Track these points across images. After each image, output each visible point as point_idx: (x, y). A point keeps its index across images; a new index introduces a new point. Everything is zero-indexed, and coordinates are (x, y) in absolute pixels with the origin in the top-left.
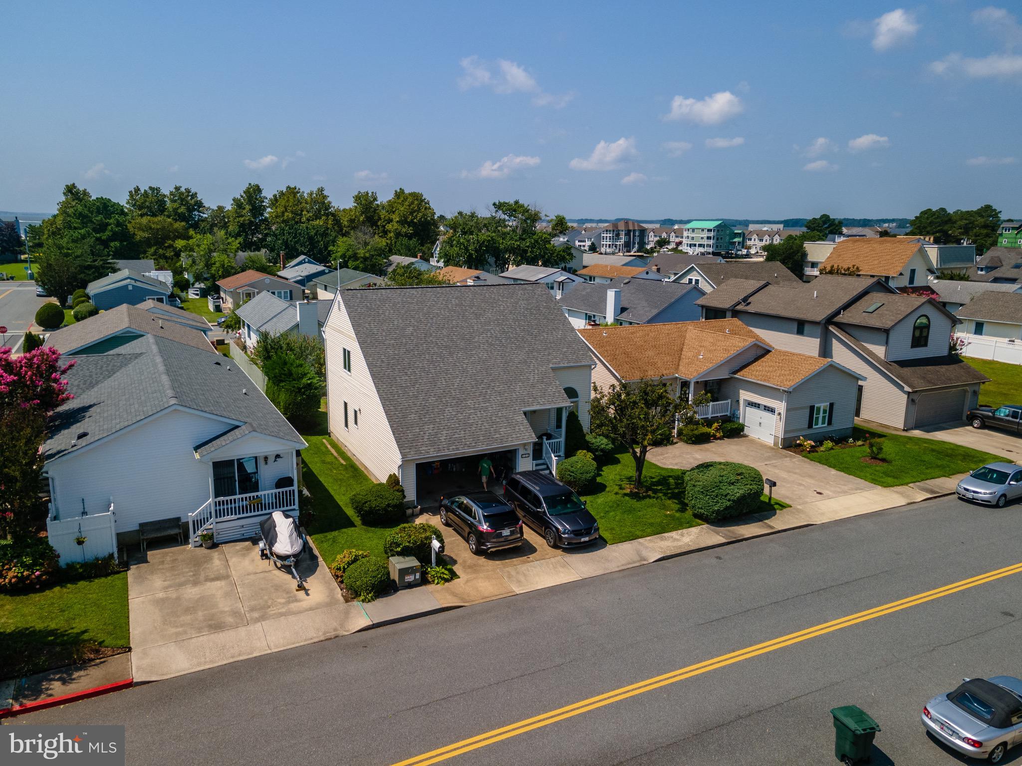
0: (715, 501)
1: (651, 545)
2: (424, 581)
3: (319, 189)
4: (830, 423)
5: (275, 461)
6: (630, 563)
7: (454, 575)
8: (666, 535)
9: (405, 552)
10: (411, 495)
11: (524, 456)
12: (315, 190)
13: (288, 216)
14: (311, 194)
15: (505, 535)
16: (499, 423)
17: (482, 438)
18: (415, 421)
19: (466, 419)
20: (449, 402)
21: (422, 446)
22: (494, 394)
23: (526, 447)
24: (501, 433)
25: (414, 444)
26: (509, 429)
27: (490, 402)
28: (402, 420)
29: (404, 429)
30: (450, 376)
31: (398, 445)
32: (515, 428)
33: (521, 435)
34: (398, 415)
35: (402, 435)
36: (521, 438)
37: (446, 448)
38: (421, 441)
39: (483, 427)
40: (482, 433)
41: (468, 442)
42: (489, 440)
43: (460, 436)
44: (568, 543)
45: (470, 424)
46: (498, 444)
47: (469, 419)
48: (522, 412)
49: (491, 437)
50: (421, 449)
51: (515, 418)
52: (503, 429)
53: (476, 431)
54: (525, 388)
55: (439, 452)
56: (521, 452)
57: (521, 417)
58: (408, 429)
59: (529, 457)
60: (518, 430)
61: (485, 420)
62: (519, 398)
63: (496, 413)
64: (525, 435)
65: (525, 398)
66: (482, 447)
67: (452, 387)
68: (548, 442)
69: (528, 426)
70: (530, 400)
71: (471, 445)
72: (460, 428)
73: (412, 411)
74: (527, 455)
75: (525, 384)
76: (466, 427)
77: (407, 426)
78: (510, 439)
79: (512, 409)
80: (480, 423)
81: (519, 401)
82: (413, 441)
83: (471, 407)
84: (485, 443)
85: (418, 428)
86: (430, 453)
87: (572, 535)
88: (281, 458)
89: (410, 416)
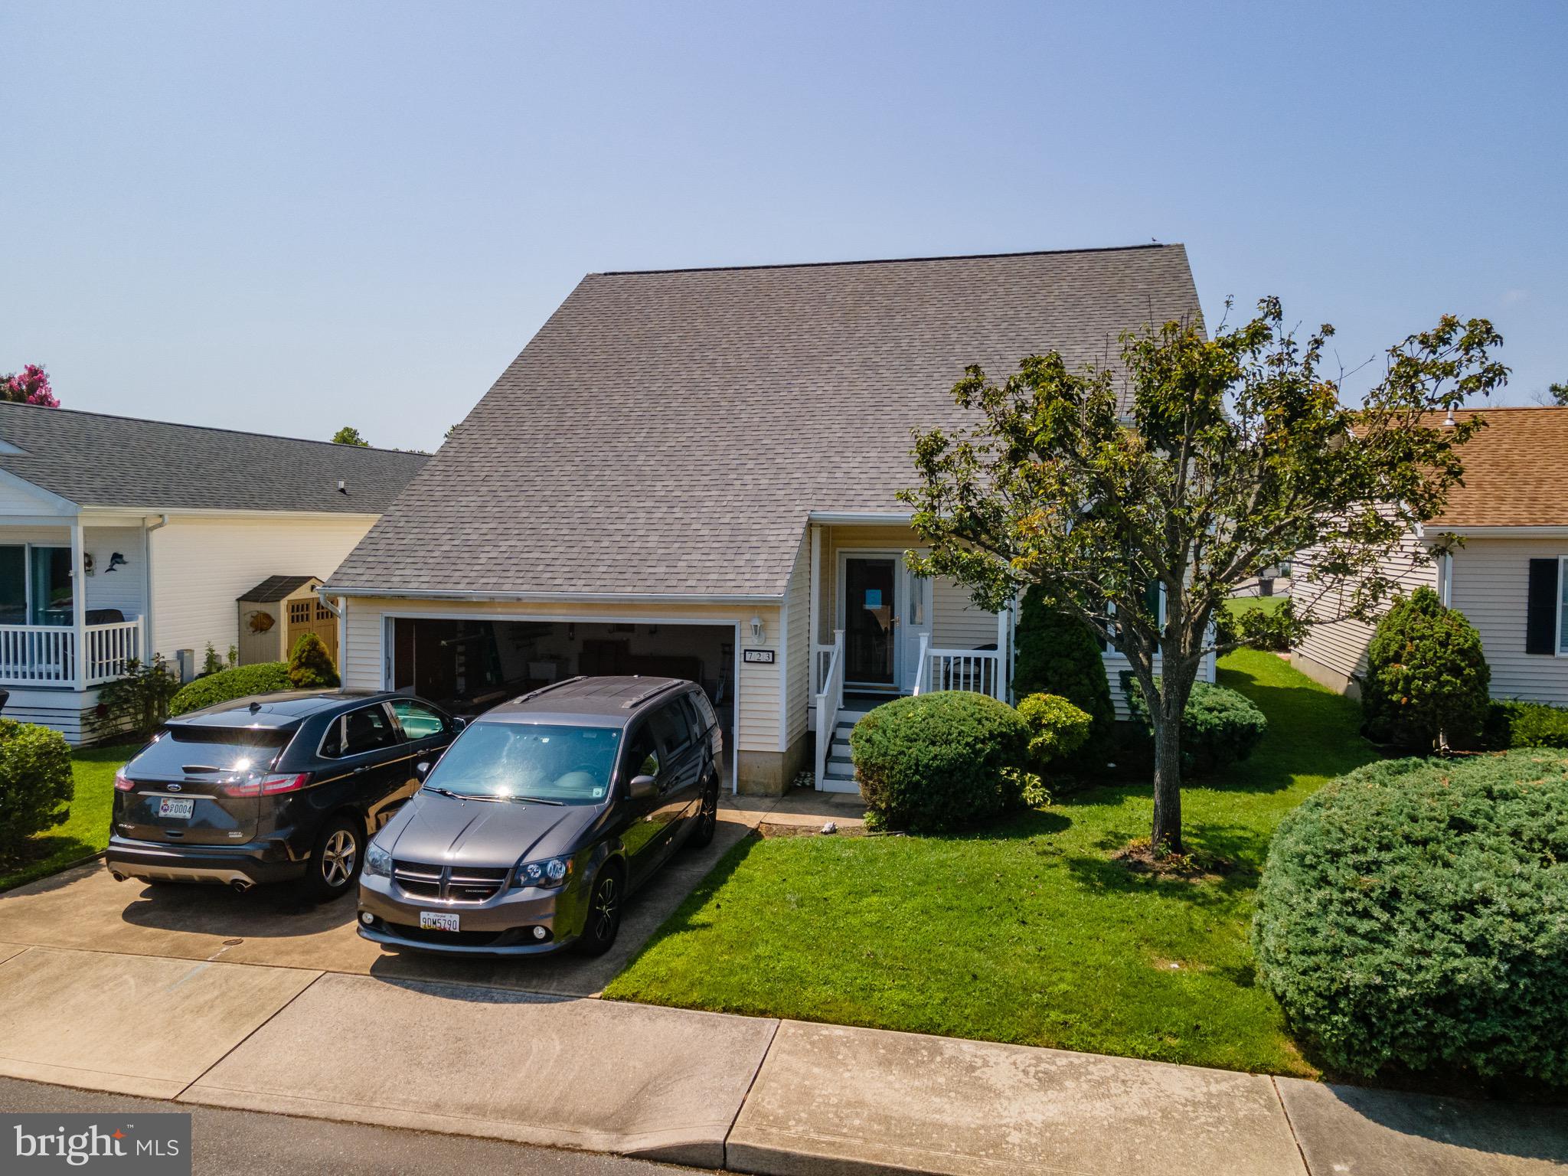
5: (111, 569)
15: (171, 814)
16: (698, 539)
17: (604, 569)
18: (462, 509)
19: (609, 521)
20: (606, 478)
21: (409, 566)
22: (761, 472)
23: (756, 622)
24: (680, 564)
25: (394, 560)
26: (719, 556)
27: (727, 487)
28: (433, 504)
29: (411, 525)
30: (673, 426)
31: (351, 555)
32: (738, 557)
33: (740, 577)
34: (437, 494)
35: (388, 535)
36: (733, 584)
37: (467, 580)
38: (422, 554)
39: (637, 544)
40: (619, 557)
41: (549, 575)
42: (620, 577)
43: (543, 556)
44: (375, 917)
45: (605, 532)
46: (636, 589)
47: (619, 521)
48: (806, 519)
49: (635, 570)
50: (398, 572)
51: (767, 532)
52: (696, 556)
53: (604, 551)
54: (878, 465)
55: (440, 586)
56: (744, 640)
57: (788, 531)
58: (421, 525)
59: (773, 662)
60: (742, 563)
61: (666, 527)
62: (831, 486)
63: (717, 515)
64: (754, 577)
65: (855, 487)
66: (581, 590)
67: (652, 449)
68: (943, 653)
69: (787, 557)
70: (866, 492)
71: (550, 582)
72: (566, 538)
73: (482, 489)
74: (764, 657)
75: (889, 454)
76: (586, 538)
77: (426, 520)
78: (689, 583)
79: (783, 509)
80: (642, 533)
81: (824, 491)
82: (400, 554)
83: (656, 494)
84: (599, 583)
85: (451, 525)
86: (410, 585)
87: (388, 880)
88: (125, 563)
89: (460, 499)
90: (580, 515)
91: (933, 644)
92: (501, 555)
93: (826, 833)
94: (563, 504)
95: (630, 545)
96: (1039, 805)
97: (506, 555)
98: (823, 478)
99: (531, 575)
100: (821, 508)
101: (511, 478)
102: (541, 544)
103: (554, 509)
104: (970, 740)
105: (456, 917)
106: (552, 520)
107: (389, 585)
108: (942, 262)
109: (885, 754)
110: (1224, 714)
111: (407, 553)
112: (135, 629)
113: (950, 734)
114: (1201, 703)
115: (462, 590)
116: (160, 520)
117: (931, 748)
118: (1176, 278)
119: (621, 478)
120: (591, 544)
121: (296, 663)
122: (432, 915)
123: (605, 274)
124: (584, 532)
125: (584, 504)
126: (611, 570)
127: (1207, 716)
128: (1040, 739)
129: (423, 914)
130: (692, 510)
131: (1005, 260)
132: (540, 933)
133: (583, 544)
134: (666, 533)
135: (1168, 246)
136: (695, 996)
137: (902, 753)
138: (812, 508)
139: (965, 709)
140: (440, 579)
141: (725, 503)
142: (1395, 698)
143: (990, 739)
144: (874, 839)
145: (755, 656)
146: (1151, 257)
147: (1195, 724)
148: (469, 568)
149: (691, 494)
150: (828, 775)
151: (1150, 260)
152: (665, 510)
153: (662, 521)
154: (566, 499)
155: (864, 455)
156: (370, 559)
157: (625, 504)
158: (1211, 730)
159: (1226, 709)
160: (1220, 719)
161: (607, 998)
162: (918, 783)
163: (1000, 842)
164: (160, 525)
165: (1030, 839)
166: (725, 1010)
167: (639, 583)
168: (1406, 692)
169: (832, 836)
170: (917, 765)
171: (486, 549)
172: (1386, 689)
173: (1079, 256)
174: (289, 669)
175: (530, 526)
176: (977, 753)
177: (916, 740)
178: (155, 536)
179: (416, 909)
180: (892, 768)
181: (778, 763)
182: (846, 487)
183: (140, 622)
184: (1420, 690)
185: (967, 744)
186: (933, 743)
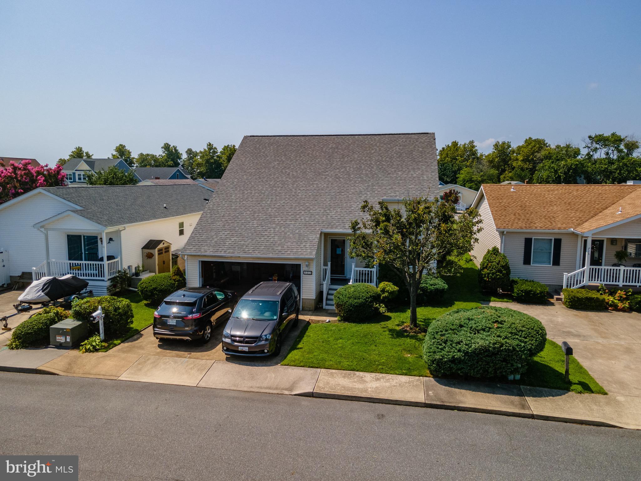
3: (470, 142)
12: (467, 142)
14: (465, 144)
15: (170, 323)
16: (290, 238)
17: (263, 248)
18: (218, 227)
19: (263, 231)
20: (260, 216)
21: (205, 246)
22: (306, 215)
23: (307, 263)
24: (285, 246)
25: (201, 244)
26: (295, 244)
27: (296, 221)
28: (209, 224)
29: (203, 232)
30: (279, 198)
31: (187, 242)
32: (301, 244)
33: (302, 251)
34: (209, 221)
35: (197, 235)
36: (300, 253)
37: (224, 251)
38: (209, 242)
39: (272, 240)
40: (267, 244)
41: (247, 249)
42: (268, 250)
43: (245, 243)
44: (227, 348)
45: (262, 235)
46: (273, 254)
47: (265, 231)
48: (320, 232)
49: (272, 248)
50: (203, 248)
51: (309, 236)
52: (289, 244)
53: (262, 241)
54: (340, 214)
55: (216, 252)
56: (303, 268)
57: (315, 236)
58: (207, 232)
59: (311, 274)
60: (303, 246)
61: (280, 234)
62: (327, 221)
63: (294, 230)
64: (306, 251)
65: (334, 221)
66: (257, 254)
67: (273, 206)
68: (358, 269)
69: (315, 244)
70: (337, 223)
71: (248, 252)
72: (251, 237)
73: (223, 219)
74: (309, 273)
75: (343, 210)
76: (256, 237)
77: (208, 230)
78: (288, 253)
79: (313, 228)
80: (273, 236)
81: (325, 223)
82: (202, 242)
83: (276, 222)
84: (262, 252)
85: (215, 232)
86: (207, 252)
87: (230, 340)
88: (113, 241)
89: (217, 223)
90: (254, 229)
91: (356, 266)
92: (232, 243)
93: (327, 322)
94: (248, 225)
95: (270, 240)
96: (384, 313)
97: (234, 243)
98: (324, 218)
99: (242, 249)
100: (324, 228)
101: (231, 216)
102: (244, 239)
103: (246, 227)
104: (365, 298)
105: (247, 348)
106: (246, 231)
107: (201, 252)
108: (360, 136)
109: (343, 302)
110: (435, 286)
111: (204, 242)
112: (118, 261)
113: (360, 296)
114: (429, 283)
115: (222, 254)
116: (124, 228)
117: (355, 300)
118: (431, 147)
119: (264, 216)
120: (258, 239)
121: (174, 274)
122: (242, 348)
123: (251, 136)
124: (256, 235)
125: (254, 226)
126: (265, 248)
127: (430, 287)
128: (384, 295)
129: (239, 347)
130: (287, 228)
131: (379, 137)
132: (266, 351)
133: (256, 239)
134: (280, 236)
135: (430, 133)
136: (302, 364)
137: (347, 301)
138: (322, 228)
139: (364, 289)
140: (215, 250)
141: (296, 226)
142: (485, 279)
143: (370, 298)
144: (340, 324)
145: (306, 273)
146: (424, 138)
147: (427, 289)
148: (223, 247)
149: (286, 222)
150: (327, 304)
151: (424, 139)
152: (279, 228)
153: (278, 232)
154: (249, 223)
155: (336, 210)
156: (193, 243)
157: (267, 226)
158: (431, 291)
159: (436, 285)
160: (434, 288)
161: (282, 365)
162: (351, 309)
163: (372, 324)
164: (124, 230)
165: (380, 323)
166: (309, 367)
167: (274, 252)
168: (488, 277)
169: (329, 323)
170: (351, 305)
171: (228, 240)
172: (483, 276)
173: (402, 136)
174: (172, 276)
175: (239, 233)
176: (367, 301)
177: (351, 298)
178: (122, 233)
179: (238, 346)
180: (345, 305)
181: (313, 302)
182: (331, 221)
183: (119, 259)
184: (491, 277)
185: (364, 299)
186: (355, 299)
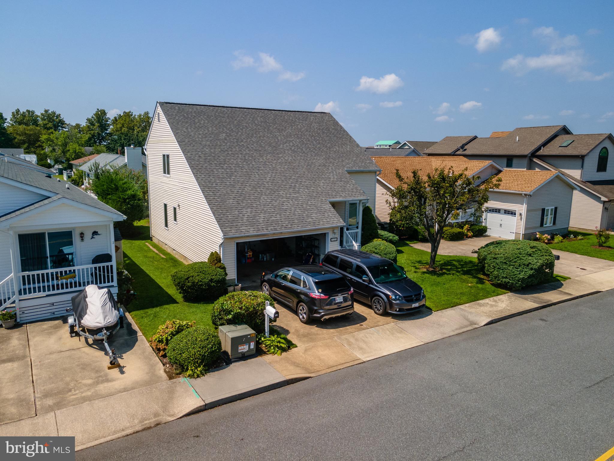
0: (519, 270)
1: (473, 310)
2: (259, 352)
3: (145, 113)
4: (554, 223)
5: (92, 238)
6: (462, 328)
7: (290, 345)
8: (481, 301)
9: (236, 320)
10: (232, 274)
11: (333, 240)
12: (143, 113)
13: (124, 130)
14: (140, 116)
15: (338, 301)
16: (310, 210)
17: (296, 221)
18: (233, 205)
19: (281, 206)
20: (263, 191)
22: (302, 187)
23: (335, 231)
24: (313, 217)
26: (320, 215)
27: (299, 193)
29: (224, 211)
30: (262, 172)
32: (324, 214)
33: (331, 220)
35: (222, 216)
37: (265, 229)
38: (241, 221)
39: (296, 213)
40: (296, 217)
41: (285, 224)
43: (276, 219)
45: (284, 210)
48: (328, 202)
49: (304, 221)
50: (241, 228)
51: (323, 206)
53: (290, 215)
54: (328, 185)
55: (259, 231)
56: (328, 236)
57: (328, 206)
58: (228, 211)
59: (337, 241)
60: (327, 216)
61: (298, 207)
62: (324, 192)
63: (306, 202)
64: (334, 220)
65: (329, 191)
67: (265, 180)
69: (335, 213)
70: (333, 193)
71: (286, 227)
72: (276, 212)
73: (230, 197)
74: (335, 239)
75: (327, 181)
77: (226, 209)
78: (321, 223)
79: (320, 199)
80: (293, 209)
82: (233, 222)
83: (283, 196)
85: (237, 211)
89: (228, 201)
90: (271, 204)
92: (264, 220)
98: (319, 189)
99: (280, 225)
100: (328, 198)
101: (235, 193)
102: (271, 215)
103: (261, 203)
105: (418, 304)
106: (265, 207)
111: (236, 222)
119: (268, 191)
123: (165, 103)
124: (278, 210)
125: (268, 201)
126: (299, 221)
130: (298, 201)
133: (282, 214)
134: (300, 209)
135: (327, 113)
140: (256, 229)
141: (304, 198)
148: (260, 224)
149: (292, 195)
151: (326, 118)
152: (291, 201)
153: (295, 205)
154: (260, 199)
155: (321, 181)
156: (227, 225)
157: (279, 200)
161: (435, 311)
166: (451, 307)
168: (403, 227)
171: (258, 218)
172: (399, 227)
173: (309, 114)
175: (261, 209)
184: (406, 226)
